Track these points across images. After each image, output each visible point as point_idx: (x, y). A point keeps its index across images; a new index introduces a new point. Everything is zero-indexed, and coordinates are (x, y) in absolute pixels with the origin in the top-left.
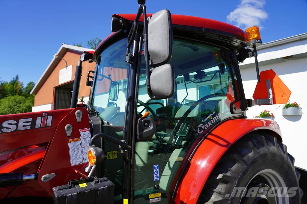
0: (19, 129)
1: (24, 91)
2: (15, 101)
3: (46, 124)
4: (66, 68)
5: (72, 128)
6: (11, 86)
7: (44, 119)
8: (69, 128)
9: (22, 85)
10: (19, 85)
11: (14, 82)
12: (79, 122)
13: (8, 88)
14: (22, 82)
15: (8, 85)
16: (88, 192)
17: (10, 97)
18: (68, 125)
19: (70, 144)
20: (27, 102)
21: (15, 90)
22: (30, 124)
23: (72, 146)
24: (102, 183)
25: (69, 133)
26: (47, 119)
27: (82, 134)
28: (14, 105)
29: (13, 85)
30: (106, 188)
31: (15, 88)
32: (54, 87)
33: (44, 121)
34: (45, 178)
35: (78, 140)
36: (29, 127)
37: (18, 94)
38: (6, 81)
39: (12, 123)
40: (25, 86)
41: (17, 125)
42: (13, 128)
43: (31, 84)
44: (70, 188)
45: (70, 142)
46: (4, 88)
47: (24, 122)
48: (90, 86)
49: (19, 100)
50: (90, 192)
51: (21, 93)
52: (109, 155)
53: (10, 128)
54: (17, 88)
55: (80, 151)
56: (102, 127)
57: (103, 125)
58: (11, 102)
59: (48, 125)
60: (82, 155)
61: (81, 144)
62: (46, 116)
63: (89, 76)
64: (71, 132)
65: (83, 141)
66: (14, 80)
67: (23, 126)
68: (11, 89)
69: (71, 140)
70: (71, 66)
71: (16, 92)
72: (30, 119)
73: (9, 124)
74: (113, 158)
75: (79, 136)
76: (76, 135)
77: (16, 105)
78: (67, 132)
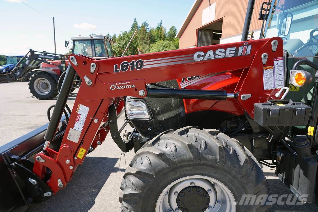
0: (226, 56)
1: (167, 36)
2: (163, 46)
3: (246, 52)
4: (209, 7)
5: (267, 57)
6: (157, 32)
7: (245, 47)
8: (265, 56)
9: (165, 30)
10: (163, 30)
11: (159, 27)
12: (274, 52)
13: (155, 34)
14: (165, 27)
15: (154, 31)
16: (288, 110)
17: (158, 42)
18: (264, 54)
19: (264, 71)
20: (171, 46)
21: (160, 35)
22: (234, 52)
23: (266, 73)
24: (298, 105)
25: (264, 61)
26: (247, 48)
27: (275, 63)
28: (162, 49)
29: (159, 30)
30: (304, 109)
31: (160, 33)
32: (197, 29)
33: (245, 50)
34: (244, 97)
35: (271, 68)
36: (233, 55)
37: (163, 39)
38: (153, 27)
39: (222, 51)
40: (168, 30)
41: (225, 53)
42: (223, 55)
43: (173, 29)
44: (271, 105)
45: (265, 69)
46: (152, 34)
47: (230, 51)
48: (262, 19)
49: (165, 44)
50: (289, 110)
51: (165, 37)
52: (291, 86)
53: (221, 55)
54: (161, 33)
55: (272, 78)
56: (287, 59)
57: (288, 57)
58: (159, 47)
59: (247, 54)
60: (274, 81)
61: (274, 71)
62: (246, 46)
63: (262, 9)
64: (266, 60)
65: (276, 69)
66: (159, 26)
67: (229, 54)
68: (157, 34)
69: (266, 67)
70: (215, 4)
71: (161, 36)
72: (234, 48)
73: (220, 52)
74: (295, 90)
75: (273, 64)
76: (270, 63)
77: (163, 49)
78: (263, 60)
